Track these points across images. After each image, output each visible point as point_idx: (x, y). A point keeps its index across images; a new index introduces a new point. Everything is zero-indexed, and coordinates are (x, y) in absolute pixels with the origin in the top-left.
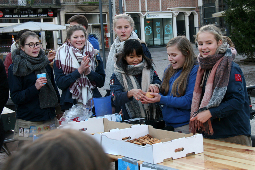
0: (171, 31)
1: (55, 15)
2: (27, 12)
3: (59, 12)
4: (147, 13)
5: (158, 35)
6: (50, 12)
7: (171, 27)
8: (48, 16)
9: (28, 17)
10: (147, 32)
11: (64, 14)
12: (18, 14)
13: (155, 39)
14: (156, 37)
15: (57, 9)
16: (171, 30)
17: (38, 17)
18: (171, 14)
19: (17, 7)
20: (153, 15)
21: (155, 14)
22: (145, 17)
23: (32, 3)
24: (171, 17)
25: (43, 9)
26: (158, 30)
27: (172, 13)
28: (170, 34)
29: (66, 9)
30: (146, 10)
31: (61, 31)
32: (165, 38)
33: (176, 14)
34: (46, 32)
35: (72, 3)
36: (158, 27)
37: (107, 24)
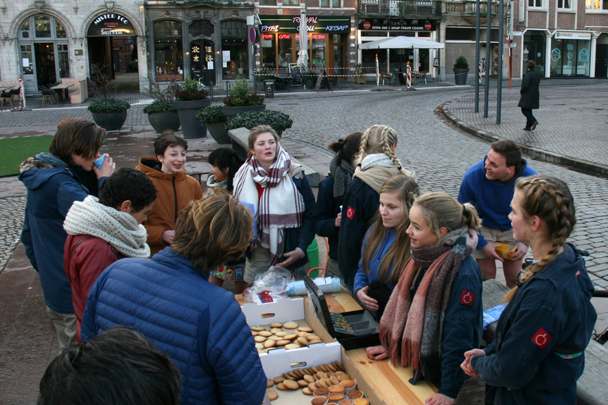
0: (588, 58)
1: (433, 29)
2: (398, 23)
3: (439, 24)
4: (556, 31)
5: (569, 62)
6: (428, 24)
7: (587, 53)
8: (424, 29)
9: (400, 29)
10: (553, 57)
11: (445, 27)
12: (388, 25)
13: (565, 67)
14: (567, 64)
15: (436, 20)
16: (588, 56)
17: (411, 29)
18: (590, 35)
19: (388, 16)
20: (564, 35)
21: (567, 33)
22: (554, 36)
23: (405, 12)
24: (589, 38)
25: (418, 20)
26: (569, 56)
27: (591, 33)
28: (586, 62)
29: (448, 20)
30: (556, 28)
31: (439, 49)
32: (579, 67)
33: (597, 35)
34: (420, 50)
35: (456, 13)
36: (571, 51)
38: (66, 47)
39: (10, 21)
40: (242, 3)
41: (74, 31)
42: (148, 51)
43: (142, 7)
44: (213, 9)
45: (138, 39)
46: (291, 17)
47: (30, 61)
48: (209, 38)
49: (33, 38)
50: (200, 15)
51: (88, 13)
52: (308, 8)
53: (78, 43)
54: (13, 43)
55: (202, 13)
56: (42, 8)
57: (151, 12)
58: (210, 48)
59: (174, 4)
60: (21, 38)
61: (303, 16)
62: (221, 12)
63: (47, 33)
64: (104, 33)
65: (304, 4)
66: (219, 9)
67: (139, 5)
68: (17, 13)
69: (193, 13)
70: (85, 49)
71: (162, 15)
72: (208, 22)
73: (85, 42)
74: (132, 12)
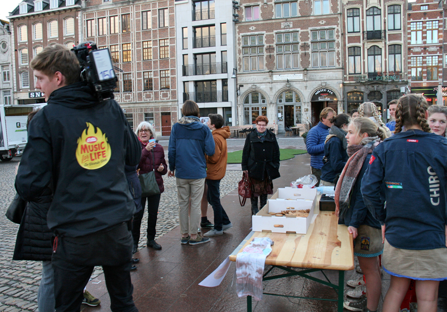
38: (300, 107)
39: (274, 94)
40: (400, 80)
41: (304, 98)
42: (344, 109)
43: (341, 85)
44: (382, 84)
45: (338, 102)
46: (433, 87)
47: (282, 114)
48: (379, 102)
49: (284, 103)
50: (374, 88)
51: (312, 89)
52: (444, 81)
53: (306, 105)
54: (274, 105)
55: (375, 87)
56: (289, 87)
57: (346, 87)
58: (380, 107)
59: (359, 82)
60: (278, 103)
61: (440, 87)
62: (387, 86)
63: (291, 100)
64: (320, 99)
65: (441, 79)
66: (386, 84)
67: (339, 84)
68: (277, 90)
69: (370, 87)
70: (310, 108)
71: (352, 89)
72: (379, 92)
73: (310, 104)
74: (336, 88)
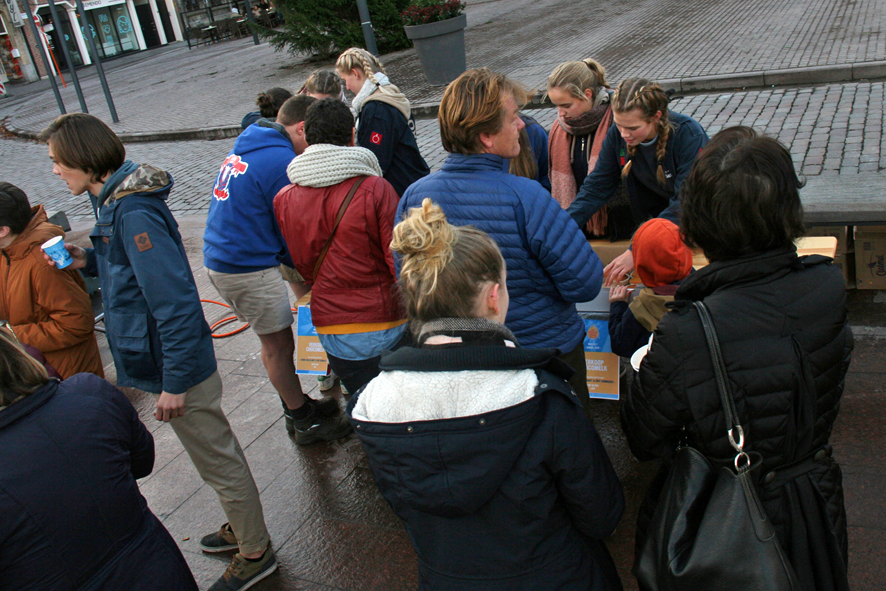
0: (130, 27)
5: (108, 38)
7: (127, 20)
10: (86, 36)
13: (105, 45)
14: (106, 41)
16: (130, 24)
20: (90, 4)
21: (94, 1)
22: (77, 7)
24: (123, 1)
28: (130, 32)
32: (122, 41)
36: (105, 23)
37: (7, 33)
